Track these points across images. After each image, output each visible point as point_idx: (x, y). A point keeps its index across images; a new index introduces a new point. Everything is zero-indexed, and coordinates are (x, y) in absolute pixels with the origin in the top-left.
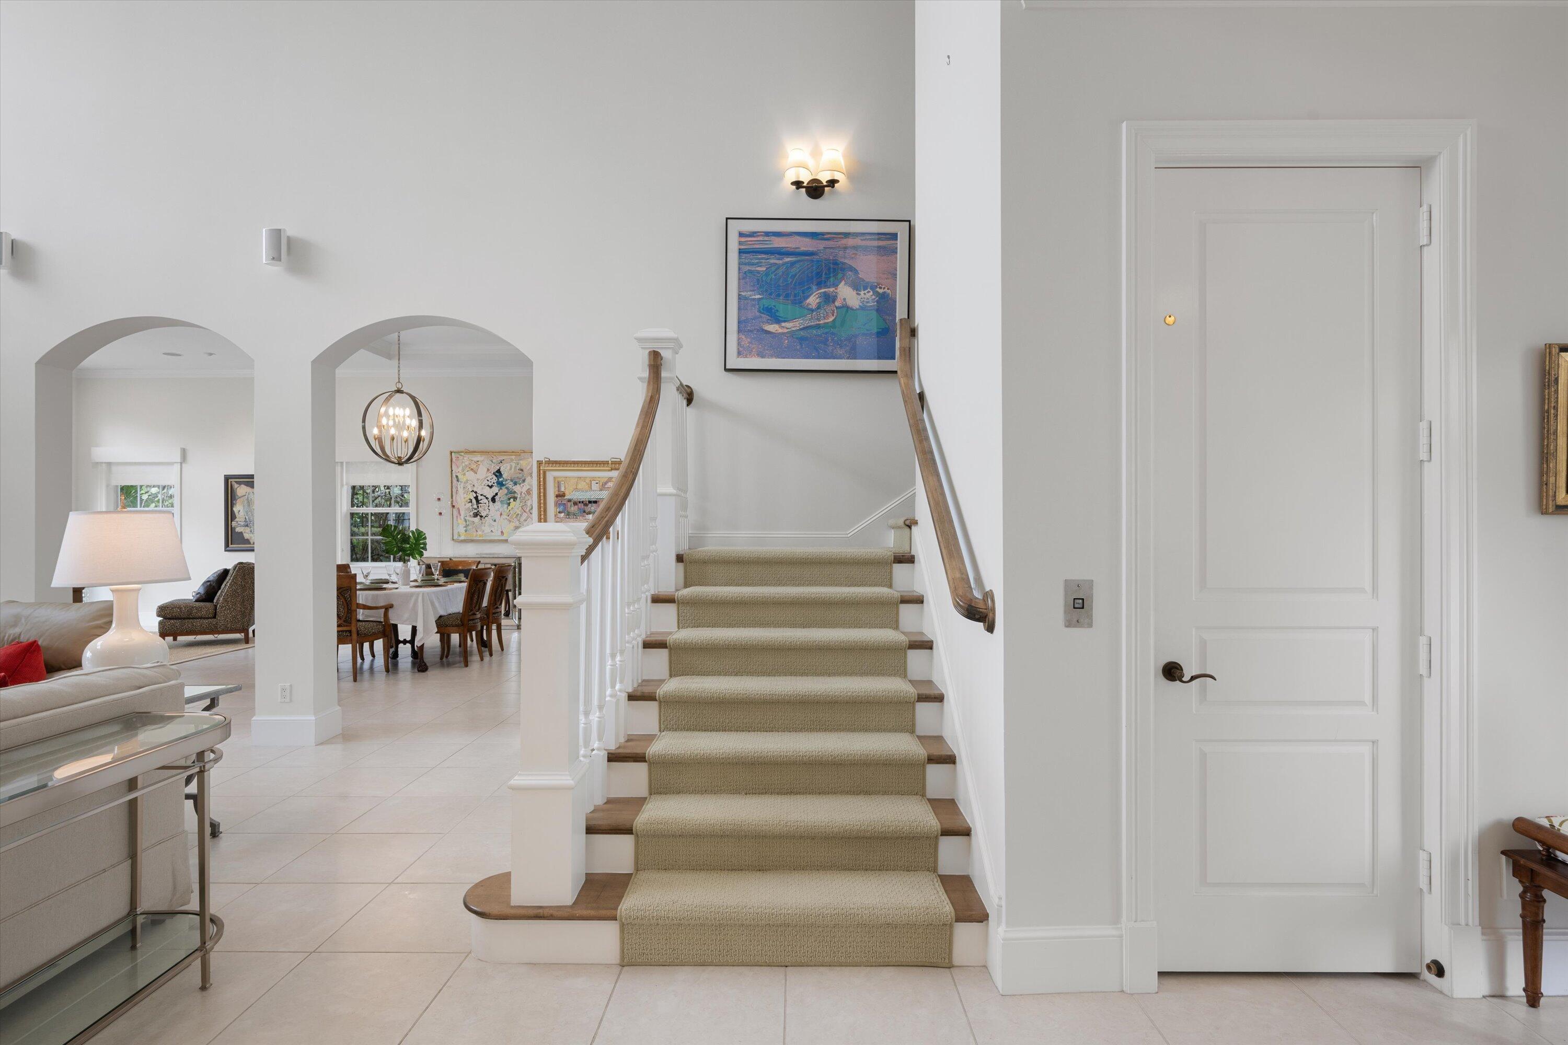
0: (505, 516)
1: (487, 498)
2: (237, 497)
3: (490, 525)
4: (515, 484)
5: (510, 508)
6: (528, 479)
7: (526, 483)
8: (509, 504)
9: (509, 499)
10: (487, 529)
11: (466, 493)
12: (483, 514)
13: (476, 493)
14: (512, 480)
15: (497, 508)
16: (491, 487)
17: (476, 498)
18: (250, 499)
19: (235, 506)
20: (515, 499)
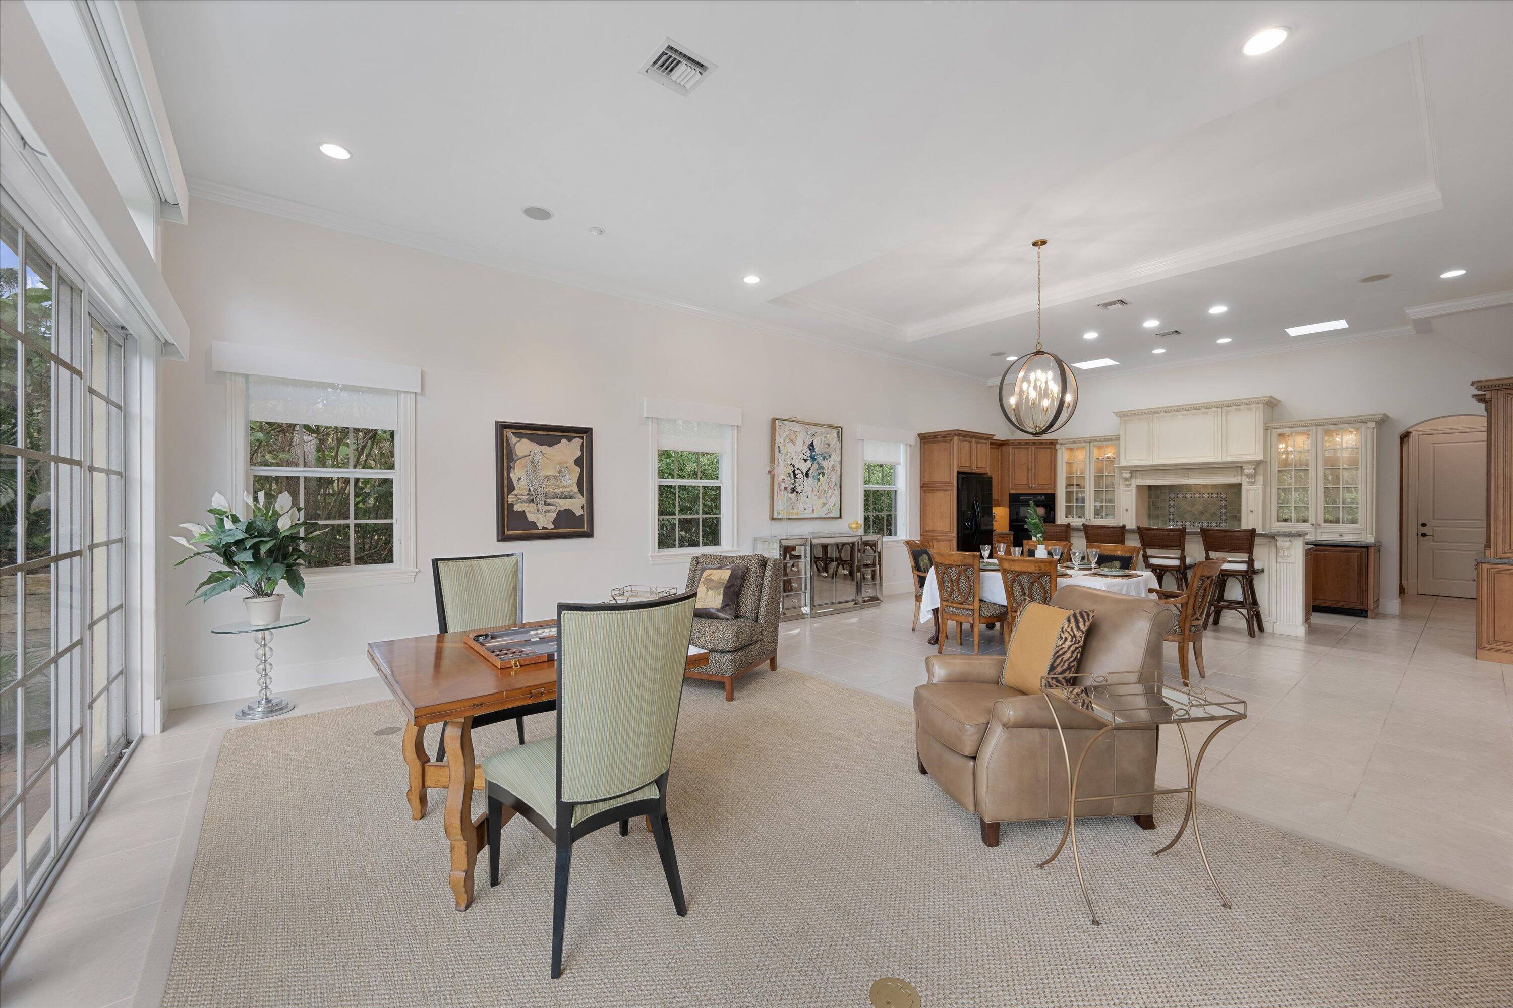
0: (815, 493)
1: (802, 473)
2: (515, 458)
3: (805, 503)
4: (824, 459)
5: (819, 483)
6: (833, 455)
7: (831, 458)
8: (819, 480)
9: (819, 475)
10: (801, 506)
11: (786, 466)
12: (799, 490)
13: (794, 466)
14: (821, 455)
15: (810, 483)
16: (806, 461)
17: (794, 472)
18: (536, 461)
19: (512, 470)
20: (823, 474)
